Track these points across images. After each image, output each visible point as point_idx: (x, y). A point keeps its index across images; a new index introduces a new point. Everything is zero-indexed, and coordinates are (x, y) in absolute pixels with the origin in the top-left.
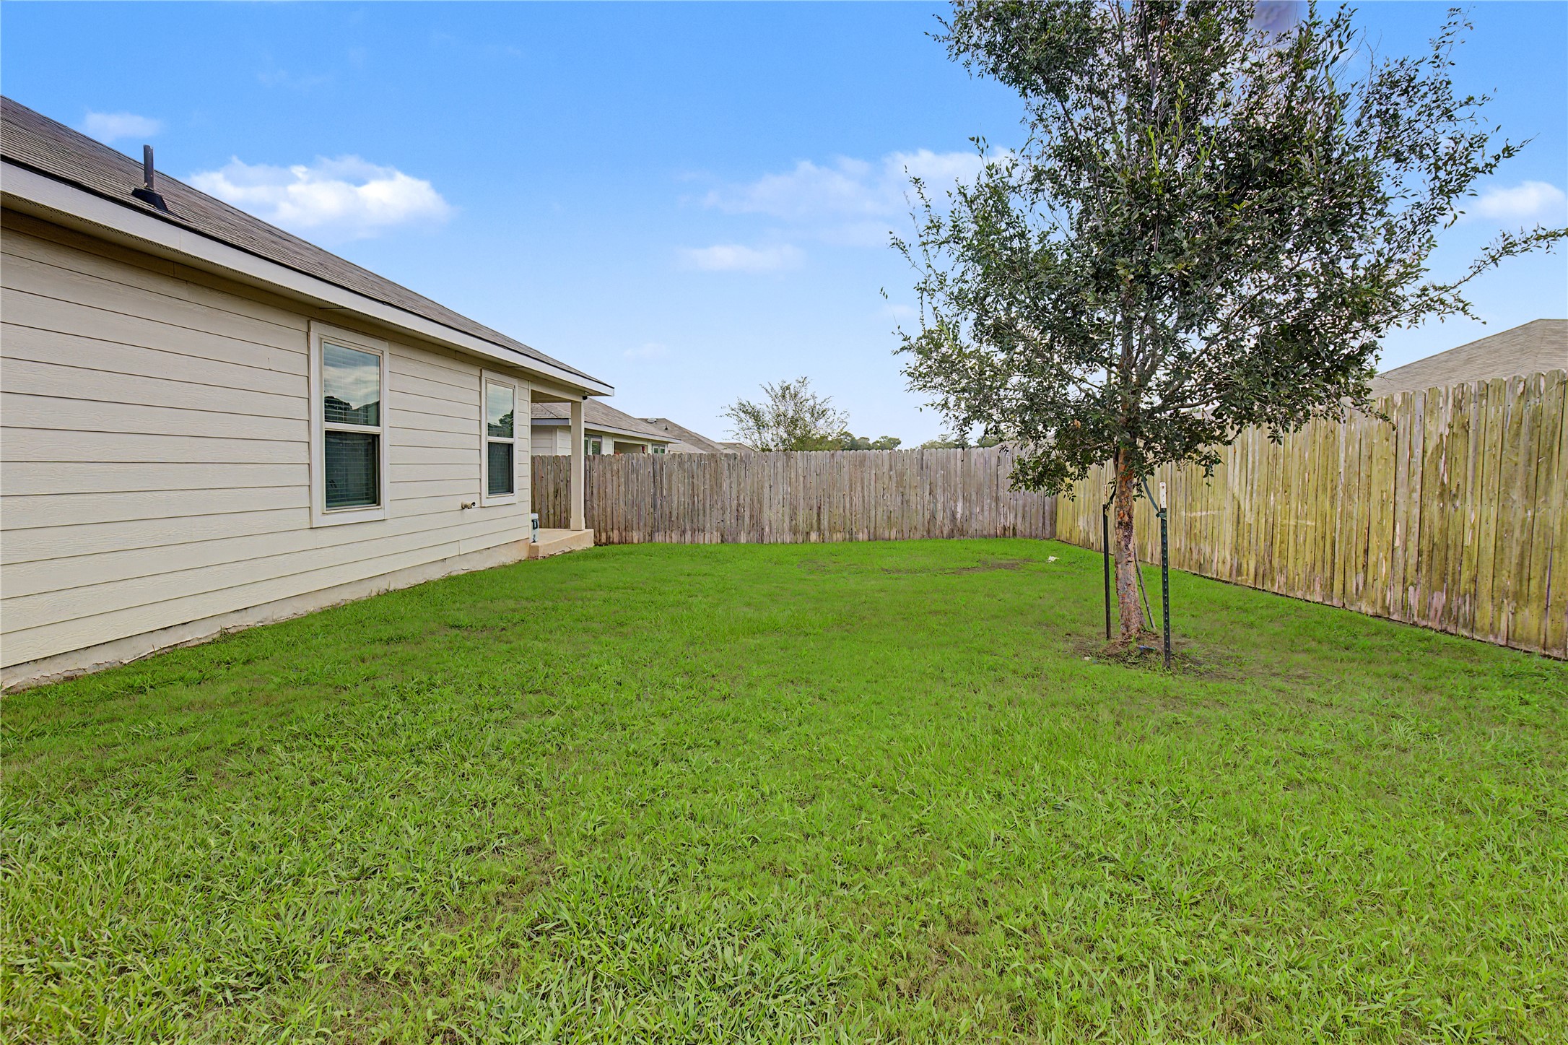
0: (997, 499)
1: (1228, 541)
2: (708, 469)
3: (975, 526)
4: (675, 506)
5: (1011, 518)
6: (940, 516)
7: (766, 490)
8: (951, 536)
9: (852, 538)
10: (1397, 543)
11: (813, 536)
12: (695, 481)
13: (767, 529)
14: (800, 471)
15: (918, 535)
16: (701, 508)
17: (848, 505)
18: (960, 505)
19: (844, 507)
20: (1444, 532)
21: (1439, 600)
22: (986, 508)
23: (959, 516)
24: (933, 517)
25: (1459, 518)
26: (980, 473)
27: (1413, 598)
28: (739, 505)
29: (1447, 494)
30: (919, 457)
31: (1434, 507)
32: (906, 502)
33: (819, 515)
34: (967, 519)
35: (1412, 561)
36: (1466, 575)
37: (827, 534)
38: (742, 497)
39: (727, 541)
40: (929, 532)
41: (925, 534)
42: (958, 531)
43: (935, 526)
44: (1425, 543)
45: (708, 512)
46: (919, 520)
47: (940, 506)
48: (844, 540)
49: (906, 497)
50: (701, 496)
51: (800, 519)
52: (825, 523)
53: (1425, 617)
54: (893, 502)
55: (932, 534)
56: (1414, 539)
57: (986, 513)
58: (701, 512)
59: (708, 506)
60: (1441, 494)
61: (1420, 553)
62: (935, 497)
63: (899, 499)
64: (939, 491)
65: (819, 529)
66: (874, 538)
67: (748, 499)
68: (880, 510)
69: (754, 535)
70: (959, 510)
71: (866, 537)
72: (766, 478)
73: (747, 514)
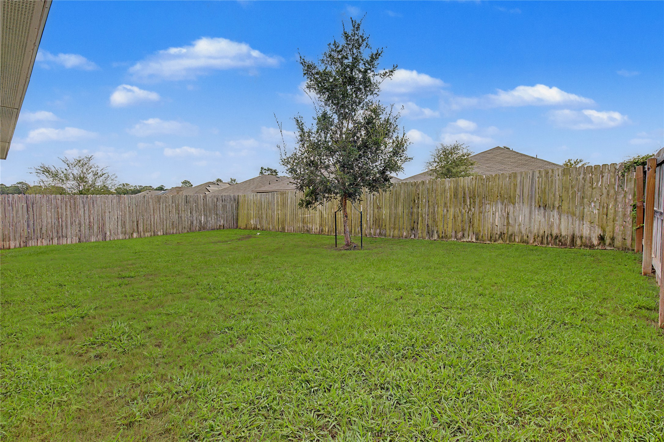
0: (217, 214)
1: (318, 222)
2: (69, 204)
3: (209, 226)
4: (45, 224)
5: (222, 222)
6: (195, 222)
7: (107, 214)
8: (200, 230)
9: (155, 234)
10: (368, 219)
11: (135, 235)
12: (60, 211)
13: (108, 233)
14: (127, 204)
15: (186, 231)
16: (64, 224)
17: (152, 220)
18: (203, 217)
19: (151, 220)
20: (379, 216)
21: (378, 231)
22: (213, 218)
23: (202, 222)
24: (192, 223)
25: (381, 213)
26: (211, 205)
27: (372, 231)
28: (90, 222)
29: (379, 208)
30: (185, 198)
31: (376, 210)
32: (180, 217)
33: (137, 225)
34: (206, 223)
35: (372, 223)
36: (383, 225)
37: (142, 234)
38: (92, 218)
39: (83, 241)
40: (190, 229)
41: (189, 230)
42: (202, 228)
43: (193, 226)
44: (374, 219)
45: (69, 226)
46: (187, 224)
47: (195, 218)
48: (151, 236)
49: (180, 215)
50: (64, 219)
51: (128, 226)
52: (141, 228)
53: (375, 235)
54: (174, 216)
55: (192, 229)
56: (372, 219)
57: (213, 220)
58: (64, 228)
59: (69, 222)
60: (378, 208)
61: (373, 221)
62: (192, 215)
63: (177, 216)
64: (194, 212)
65: (138, 231)
66: (166, 234)
67: (96, 219)
68: (168, 221)
69: (100, 237)
70: (203, 219)
71: (162, 234)
72: (107, 208)
73: (96, 227)
